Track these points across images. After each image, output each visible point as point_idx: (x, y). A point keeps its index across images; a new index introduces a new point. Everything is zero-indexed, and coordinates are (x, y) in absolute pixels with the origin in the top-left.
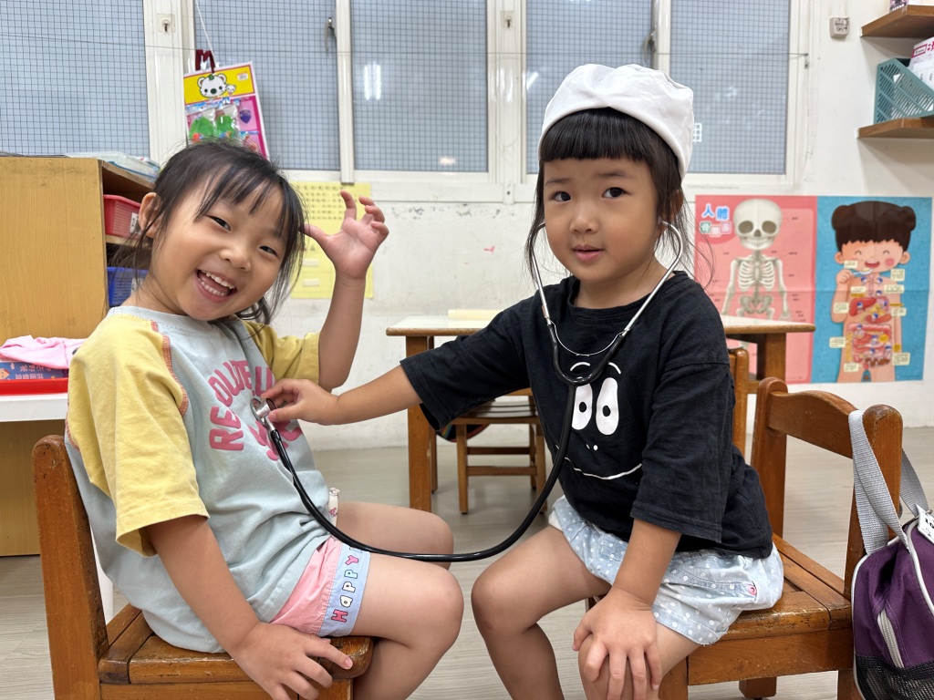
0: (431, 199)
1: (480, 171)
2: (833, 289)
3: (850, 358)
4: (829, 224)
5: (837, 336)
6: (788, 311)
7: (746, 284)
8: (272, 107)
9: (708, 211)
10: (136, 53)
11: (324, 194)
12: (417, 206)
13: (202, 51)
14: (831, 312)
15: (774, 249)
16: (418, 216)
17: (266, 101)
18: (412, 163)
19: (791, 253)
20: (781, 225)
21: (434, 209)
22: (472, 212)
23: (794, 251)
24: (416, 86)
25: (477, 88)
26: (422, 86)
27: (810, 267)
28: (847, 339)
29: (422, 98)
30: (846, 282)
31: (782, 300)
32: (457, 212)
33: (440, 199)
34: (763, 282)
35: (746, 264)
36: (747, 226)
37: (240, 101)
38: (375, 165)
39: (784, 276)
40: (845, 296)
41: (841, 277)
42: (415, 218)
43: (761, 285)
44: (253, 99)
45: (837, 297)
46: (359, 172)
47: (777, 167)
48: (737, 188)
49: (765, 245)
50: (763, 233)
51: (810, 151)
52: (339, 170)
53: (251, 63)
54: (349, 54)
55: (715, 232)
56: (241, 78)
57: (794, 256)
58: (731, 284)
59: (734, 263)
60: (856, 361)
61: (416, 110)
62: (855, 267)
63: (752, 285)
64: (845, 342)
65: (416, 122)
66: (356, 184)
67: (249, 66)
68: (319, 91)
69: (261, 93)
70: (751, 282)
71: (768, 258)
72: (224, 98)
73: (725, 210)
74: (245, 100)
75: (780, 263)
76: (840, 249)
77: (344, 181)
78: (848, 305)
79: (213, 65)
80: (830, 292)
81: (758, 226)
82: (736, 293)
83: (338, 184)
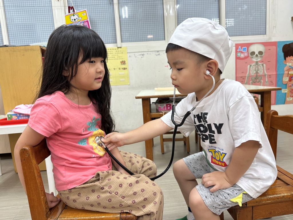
0: (147, 50)
1: (162, 40)
2: (283, 73)
3: (289, 96)
4: (282, 51)
5: (284, 88)
6: (268, 81)
7: (253, 73)
8: (94, 24)
9: (240, 49)
10: (49, 9)
11: (112, 51)
12: (142, 53)
13: (70, 7)
14: (282, 81)
15: (263, 61)
16: (143, 57)
17: (92, 22)
18: (140, 39)
19: (268, 62)
20: (265, 52)
21: (148, 54)
22: (160, 54)
23: (270, 61)
24: (140, 13)
25: (160, 12)
26: (142, 13)
27: (275, 66)
28: (288, 89)
29: (142, 17)
30: (287, 70)
31: (265, 78)
32: (155, 54)
33: (150, 50)
34: (259, 72)
35: (253, 66)
36: (253, 53)
37: (83, 22)
38: (128, 40)
39: (266, 69)
40: (287, 75)
41: (286, 69)
42: (142, 57)
43: (258, 73)
44: (88, 21)
45: (284, 75)
46: (123, 43)
47: (263, 32)
48: (249, 40)
49: (259, 59)
50: (258, 55)
51: (275, 26)
52: (116, 43)
53: (86, 9)
54: (118, 4)
55: (242, 56)
56: (83, 14)
57: (269, 62)
58: (248, 73)
59: (249, 66)
60: (291, 97)
61: (140, 21)
62: (290, 65)
63: (255, 73)
64: (287, 91)
65: (141, 25)
66: (122, 47)
67: (85, 10)
68: (108, 17)
69: (90, 19)
70: (255, 72)
71: (260, 64)
72: (78, 22)
73: (245, 48)
74: (85, 22)
75: (265, 65)
76: (285, 59)
77: (118, 46)
78: (288, 78)
79: (74, 11)
80: (282, 74)
81: (257, 53)
82: (250, 76)
83: (116, 48)
